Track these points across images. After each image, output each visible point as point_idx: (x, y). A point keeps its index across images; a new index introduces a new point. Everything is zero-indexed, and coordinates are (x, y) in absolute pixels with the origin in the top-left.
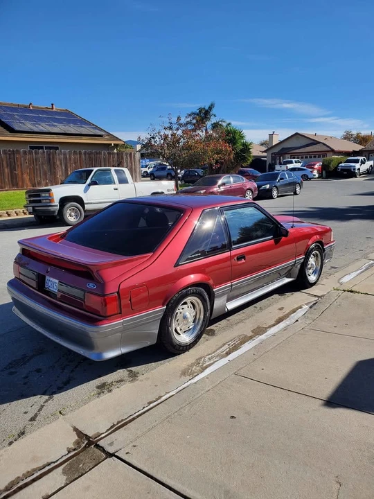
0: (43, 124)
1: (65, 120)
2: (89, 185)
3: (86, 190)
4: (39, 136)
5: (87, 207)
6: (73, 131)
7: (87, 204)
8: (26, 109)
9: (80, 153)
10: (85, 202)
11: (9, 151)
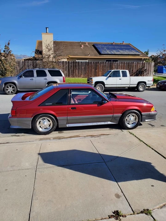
0: (114, 51)
1: (124, 48)
2: (108, 77)
3: (106, 79)
4: (110, 56)
5: (106, 86)
6: (126, 53)
7: (106, 85)
8: (112, 44)
9: (124, 63)
10: (105, 84)
11: (95, 62)
